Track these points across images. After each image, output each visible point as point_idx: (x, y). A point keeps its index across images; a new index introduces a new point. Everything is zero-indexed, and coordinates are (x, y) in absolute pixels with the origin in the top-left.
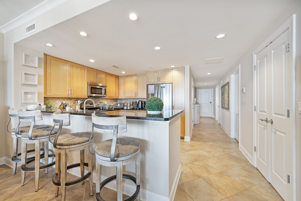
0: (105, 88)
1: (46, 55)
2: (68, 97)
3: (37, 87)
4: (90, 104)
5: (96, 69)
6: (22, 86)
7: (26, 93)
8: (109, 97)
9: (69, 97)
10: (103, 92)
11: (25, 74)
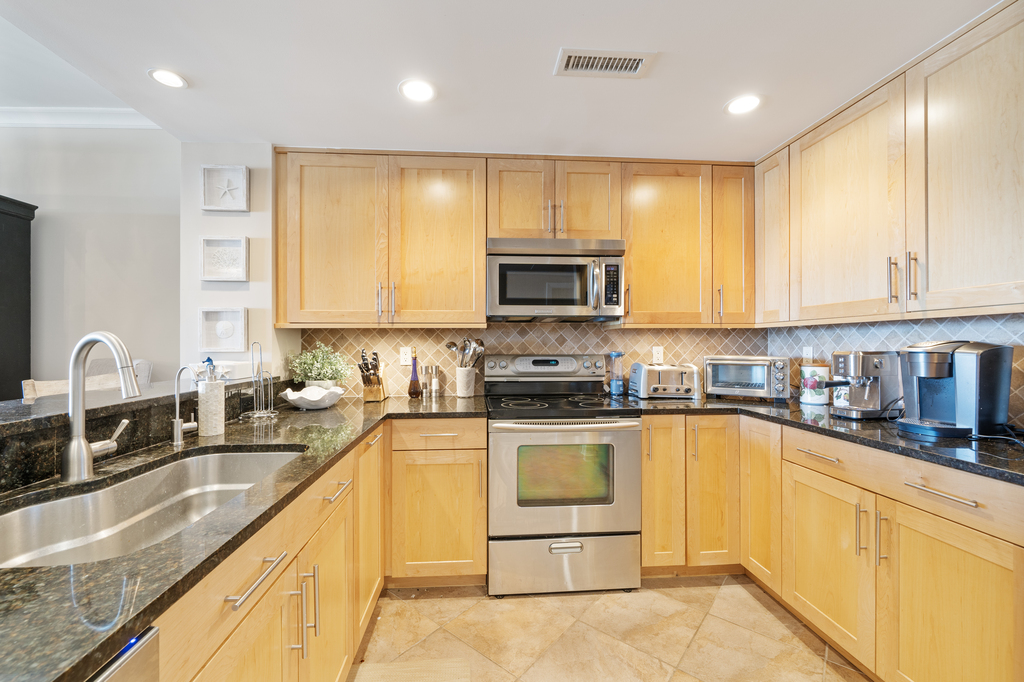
0: (612, 261)
1: (279, 152)
2: (376, 326)
3: (248, 289)
4: (535, 363)
5: (546, 158)
6: (203, 289)
7: (209, 315)
8: (653, 318)
9: (382, 326)
10: (597, 285)
11: (208, 243)
